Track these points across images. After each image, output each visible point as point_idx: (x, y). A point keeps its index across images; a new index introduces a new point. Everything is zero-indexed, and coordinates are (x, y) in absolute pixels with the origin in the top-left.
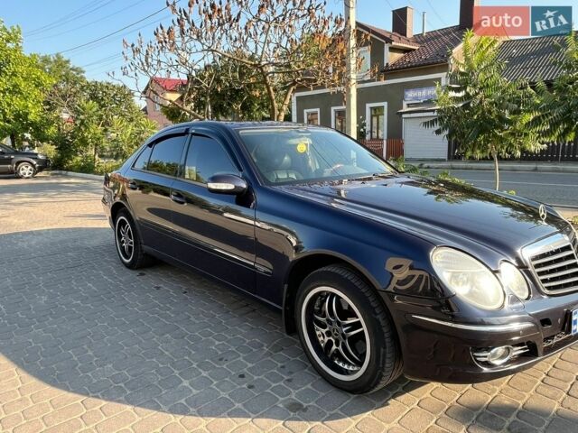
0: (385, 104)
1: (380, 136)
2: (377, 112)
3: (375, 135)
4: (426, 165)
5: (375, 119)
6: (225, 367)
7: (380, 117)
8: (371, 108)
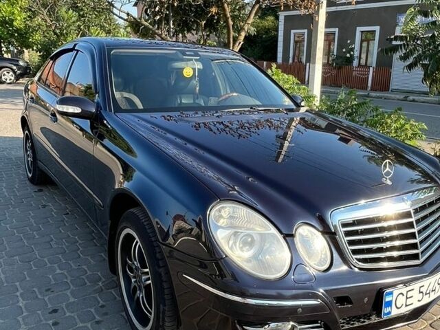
0: (377, 29)
1: (369, 64)
2: (368, 37)
3: (363, 62)
4: (411, 98)
5: (365, 44)
6: (46, 299)
7: (371, 42)
8: (362, 32)
